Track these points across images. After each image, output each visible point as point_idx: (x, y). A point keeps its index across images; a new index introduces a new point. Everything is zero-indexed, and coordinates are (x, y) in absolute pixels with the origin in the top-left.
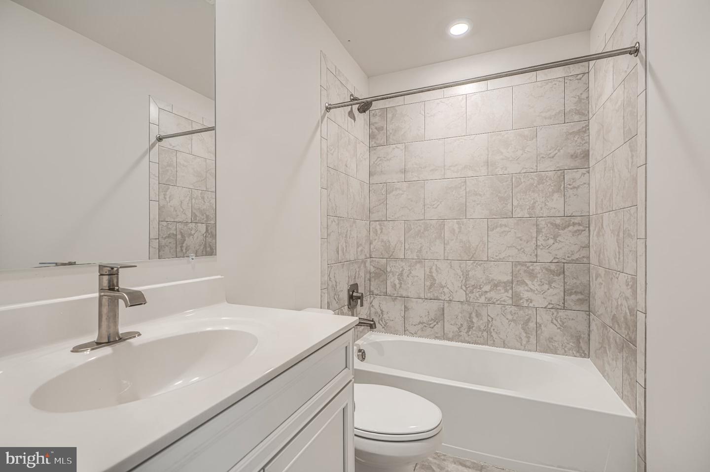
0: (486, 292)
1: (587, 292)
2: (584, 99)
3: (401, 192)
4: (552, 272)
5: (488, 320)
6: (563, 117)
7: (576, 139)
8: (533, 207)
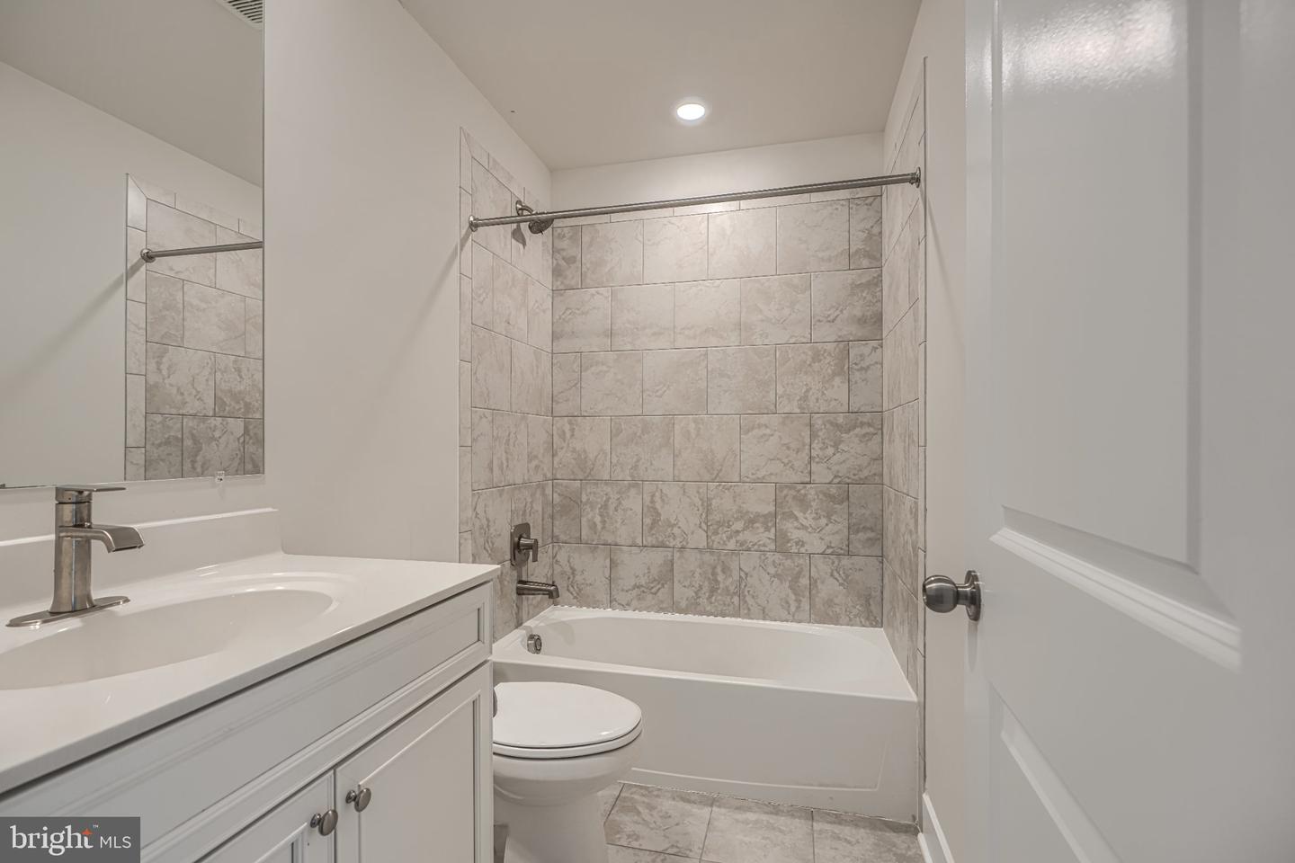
0: (738, 532)
1: (879, 527)
2: (875, 235)
3: (605, 368)
4: (831, 498)
5: (740, 577)
6: (847, 260)
7: (864, 295)
8: (805, 398)
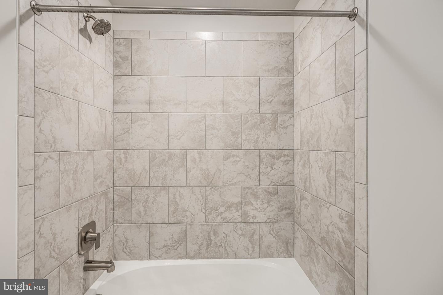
0: (222, 213)
1: (292, 207)
2: (290, 61)
3: (146, 122)
4: (270, 193)
5: (223, 237)
6: (277, 72)
7: (285, 90)
8: (257, 142)
